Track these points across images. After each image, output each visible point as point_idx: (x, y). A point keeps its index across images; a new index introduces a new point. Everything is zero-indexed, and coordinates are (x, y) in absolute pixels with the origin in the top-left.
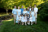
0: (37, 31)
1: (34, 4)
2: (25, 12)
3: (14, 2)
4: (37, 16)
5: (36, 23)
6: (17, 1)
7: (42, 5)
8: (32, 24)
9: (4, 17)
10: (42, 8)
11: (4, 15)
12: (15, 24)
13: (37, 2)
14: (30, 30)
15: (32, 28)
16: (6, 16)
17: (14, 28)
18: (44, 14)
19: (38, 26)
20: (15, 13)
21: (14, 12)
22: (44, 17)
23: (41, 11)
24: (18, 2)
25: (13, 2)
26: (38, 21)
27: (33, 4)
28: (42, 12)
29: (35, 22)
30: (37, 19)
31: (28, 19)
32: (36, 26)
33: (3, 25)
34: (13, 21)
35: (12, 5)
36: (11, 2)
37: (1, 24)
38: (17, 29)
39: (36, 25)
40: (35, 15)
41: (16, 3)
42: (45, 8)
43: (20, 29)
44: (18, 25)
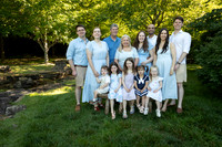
3: (77, 9)
4: (188, 71)
5: (180, 106)
6: (90, 6)
7: (211, 17)
8: (162, 112)
9: (34, 77)
10: (212, 33)
11: (32, 68)
12: (78, 109)
14: (152, 141)
15: (162, 129)
19: (190, 123)
20: (79, 60)
22: (220, 77)
23: (205, 49)
24: (97, 6)
25: (73, 10)
26: (190, 97)
27: (168, 15)
28: (212, 51)
29: (177, 101)
30: (185, 85)
32: (180, 123)
33: (27, 114)
34: (70, 97)
35: (70, 21)
36: (63, 11)
37: (19, 110)
38: (89, 133)
39: (183, 115)
41: (87, 14)
44: (94, 114)
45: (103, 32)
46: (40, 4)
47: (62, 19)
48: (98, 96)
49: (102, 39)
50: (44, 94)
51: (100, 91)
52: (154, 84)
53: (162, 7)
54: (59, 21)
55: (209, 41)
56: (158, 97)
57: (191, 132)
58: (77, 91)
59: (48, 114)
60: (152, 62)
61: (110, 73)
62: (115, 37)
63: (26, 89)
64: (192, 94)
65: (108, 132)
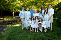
4: (53, 20)
5: (51, 29)
6: (26, 2)
8: (46, 31)
9: (10, 21)
10: (60, 9)
11: (10, 19)
15: (46, 36)
16: (13, 20)
17: (21, 35)
19: (54, 34)
20: (23, 17)
21: (21, 15)
25: (21, 3)
27: (47, 4)
29: (50, 28)
31: (40, 24)
32: (51, 34)
33: (8, 31)
34: (20, 27)
35: (20, 6)
37: (6, 30)
38: (26, 37)
40: (50, 19)
41: (25, 4)
43: (29, 38)
44: (27, 31)
45: (29, 9)
46: (12, 1)
47: (18, 5)
48: (28, 26)
49: (29, 11)
50: (13, 26)
51: (29, 25)
52: (44, 23)
53: (46, 2)
55: (59, 11)
56: (45, 27)
57: (55, 36)
58: (22, 25)
59: (14, 31)
60: (43, 17)
61: (31, 20)
62: (33, 10)
63: (8, 25)
64: (55, 26)
65: (31, 36)
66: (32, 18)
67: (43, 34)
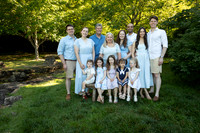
0: (161, 124)
1: (147, 14)
2: (110, 50)
3: (64, 10)
6: (76, 7)
7: (181, 16)
11: (25, 63)
12: (68, 98)
13: (160, 6)
14: (133, 122)
16: (35, 66)
17: (65, 113)
18: (191, 57)
20: (69, 55)
21: (64, 50)
22: (189, 68)
23: (177, 45)
25: (60, 10)
27: (145, 15)
28: (182, 46)
31: (122, 77)
32: (156, 107)
33: (24, 103)
35: (58, 20)
36: (51, 11)
37: (16, 100)
38: (80, 117)
41: (74, 14)
42: (194, 32)
44: (83, 101)
46: (31, 5)
47: (51, 18)
50: (37, 86)
54: (47, 21)
55: (180, 37)
57: (165, 113)
59: (42, 103)
62: (100, 35)
63: (21, 82)
65: (96, 116)
66: (97, 61)
67: (131, 108)
